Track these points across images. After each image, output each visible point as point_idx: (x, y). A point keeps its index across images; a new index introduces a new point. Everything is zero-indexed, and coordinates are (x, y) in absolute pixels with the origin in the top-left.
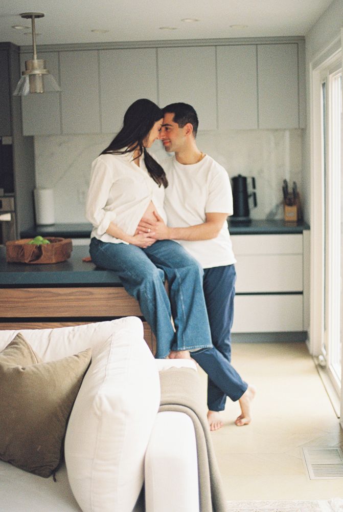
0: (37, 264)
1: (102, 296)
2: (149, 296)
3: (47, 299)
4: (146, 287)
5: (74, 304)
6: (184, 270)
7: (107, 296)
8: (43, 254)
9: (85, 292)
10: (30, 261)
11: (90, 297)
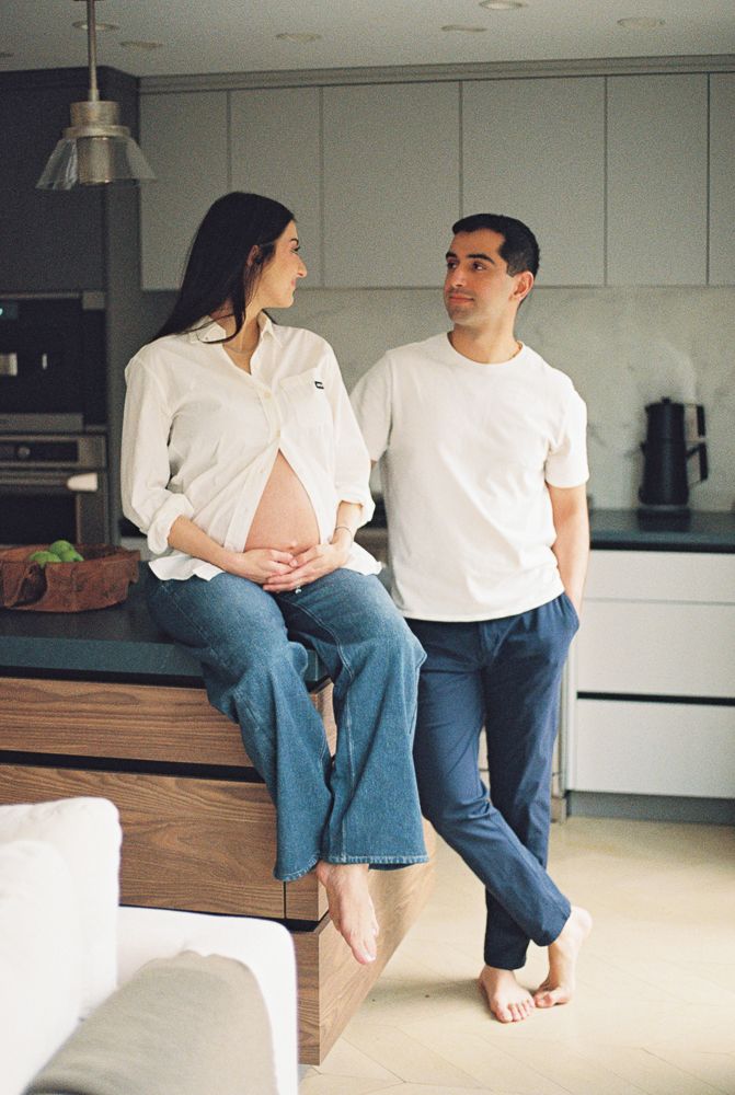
0: (35, 613)
1: (161, 709)
2: (258, 716)
3: (26, 706)
4: (247, 691)
5: (91, 723)
6: (360, 648)
7: (172, 710)
8: (49, 589)
9: (124, 695)
10: (17, 604)
11: (131, 708)
